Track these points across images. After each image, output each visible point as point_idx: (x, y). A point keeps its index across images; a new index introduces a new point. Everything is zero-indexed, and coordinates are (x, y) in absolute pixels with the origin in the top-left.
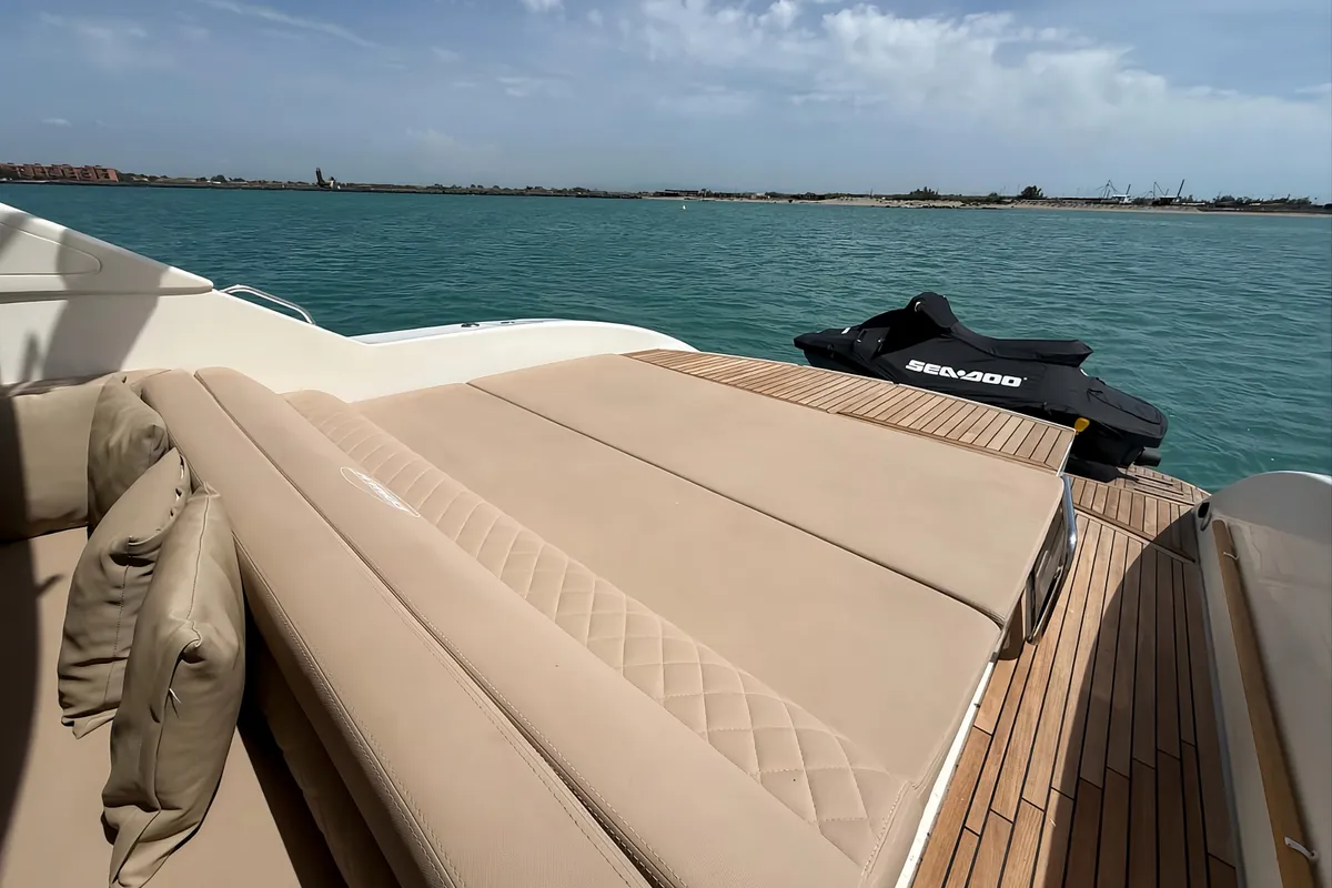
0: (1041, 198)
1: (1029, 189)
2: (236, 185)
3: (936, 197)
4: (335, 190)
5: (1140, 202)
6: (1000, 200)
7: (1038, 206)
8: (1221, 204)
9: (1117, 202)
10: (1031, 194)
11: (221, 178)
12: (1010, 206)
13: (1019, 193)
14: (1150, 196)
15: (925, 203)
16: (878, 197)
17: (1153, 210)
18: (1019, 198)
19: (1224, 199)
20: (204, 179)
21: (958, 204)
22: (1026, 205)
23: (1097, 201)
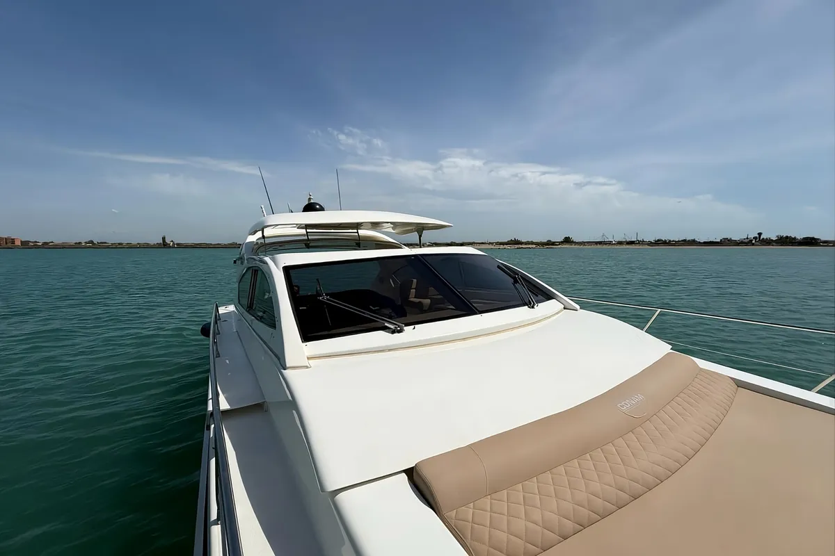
0: (573, 242)
1: (566, 238)
2: (102, 246)
3: (521, 243)
4: (173, 247)
5: (620, 243)
6: (553, 244)
7: (573, 246)
8: (659, 243)
9: (610, 243)
10: (567, 240)
11: (91, 242)
12: (559, 246)
13: (561, 239)
14: (624, 240)
15: (517, 246)
16: (492, 244)
17: (628, 246)
18: (562, 242)
19: (658, 240)
20: (80, 243)
21: (534, 246)
22: (567, 246)
23: (600, 243)
